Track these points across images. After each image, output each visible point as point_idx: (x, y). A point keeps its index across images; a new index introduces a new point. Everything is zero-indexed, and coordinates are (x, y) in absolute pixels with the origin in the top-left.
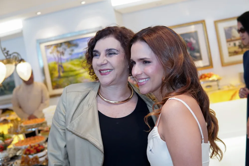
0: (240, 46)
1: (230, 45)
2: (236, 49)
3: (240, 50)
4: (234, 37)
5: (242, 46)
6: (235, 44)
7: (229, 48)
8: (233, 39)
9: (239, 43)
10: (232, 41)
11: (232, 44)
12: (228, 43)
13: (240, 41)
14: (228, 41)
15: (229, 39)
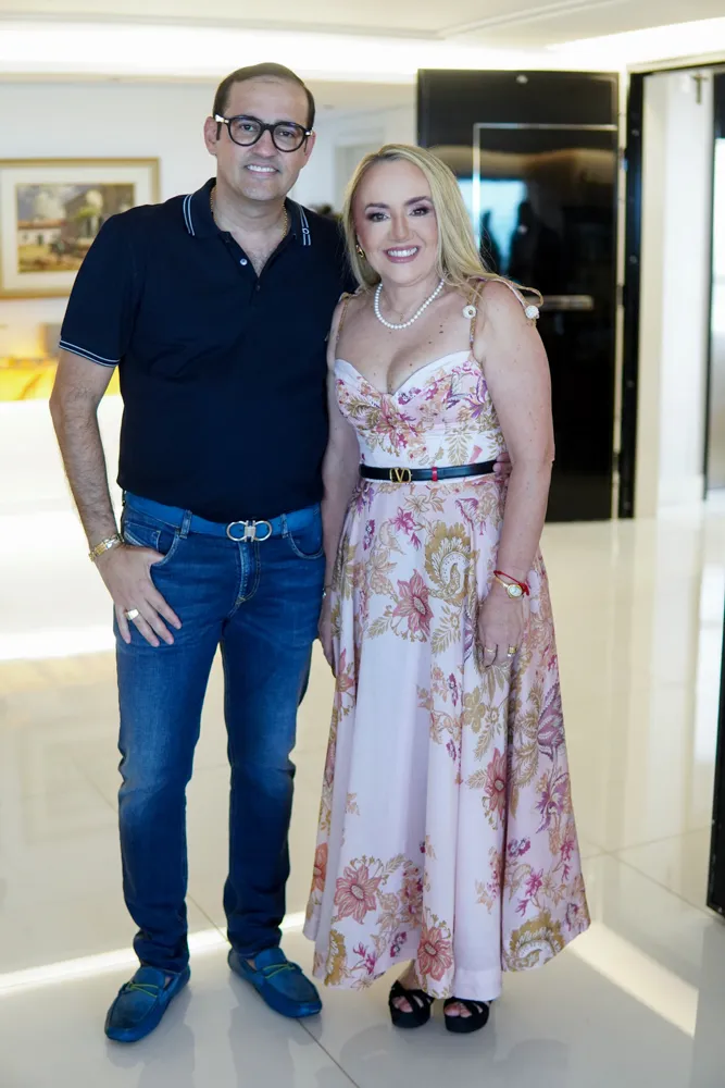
0: (54, 247)
1: (25, 237)
2: (43, 253)
3: (53, 258)
4: (41, 217)
5: (61, 247)
6: (40, 240)
7: (21, 248)
8: (37, 221)
9: (54, 236)
10: (31, 227)
11: (32, 236)
12: (22, 233)
13: (57, 232)
14: (21, 228)
15: (26, 223)
